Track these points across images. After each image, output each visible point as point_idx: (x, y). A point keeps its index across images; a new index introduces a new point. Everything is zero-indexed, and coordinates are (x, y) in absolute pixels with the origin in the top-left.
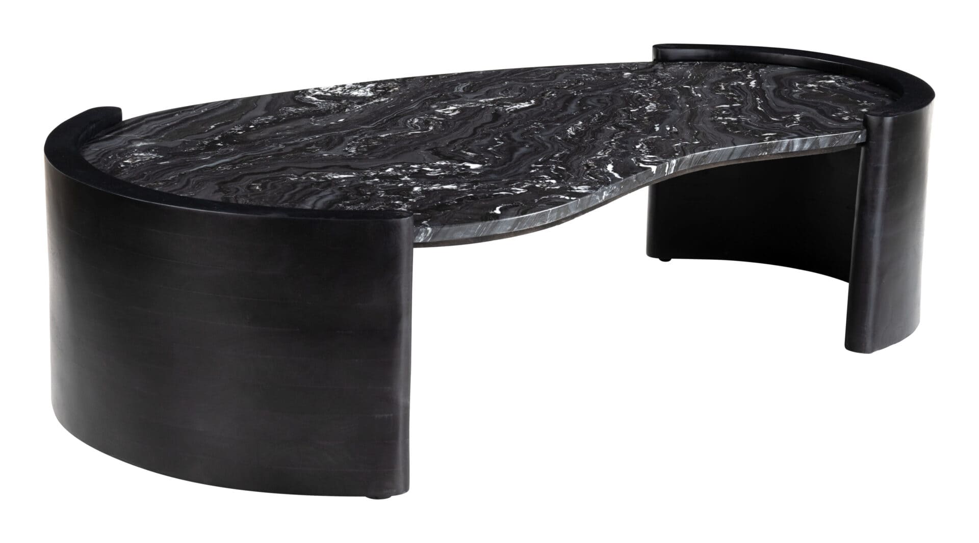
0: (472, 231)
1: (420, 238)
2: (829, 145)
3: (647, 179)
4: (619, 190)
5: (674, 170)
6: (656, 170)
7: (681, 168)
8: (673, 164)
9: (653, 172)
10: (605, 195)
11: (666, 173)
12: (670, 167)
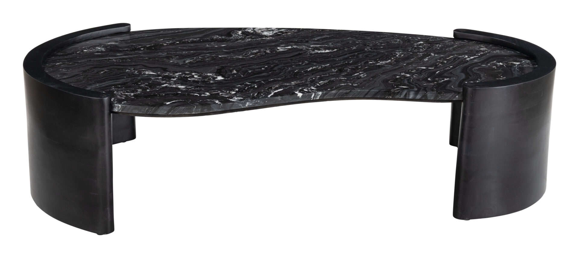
0: (143, 110)
1: (116, 109)
2: (434, 98)
3: (292, 99)
4: (263, 103)
5: (320, 98)
6: (302, 96)
7: (326, 97)
8: (319, 95)
9: (299, 97)
10: (248, 104)
11: (312, 98)
12: (316, 95)
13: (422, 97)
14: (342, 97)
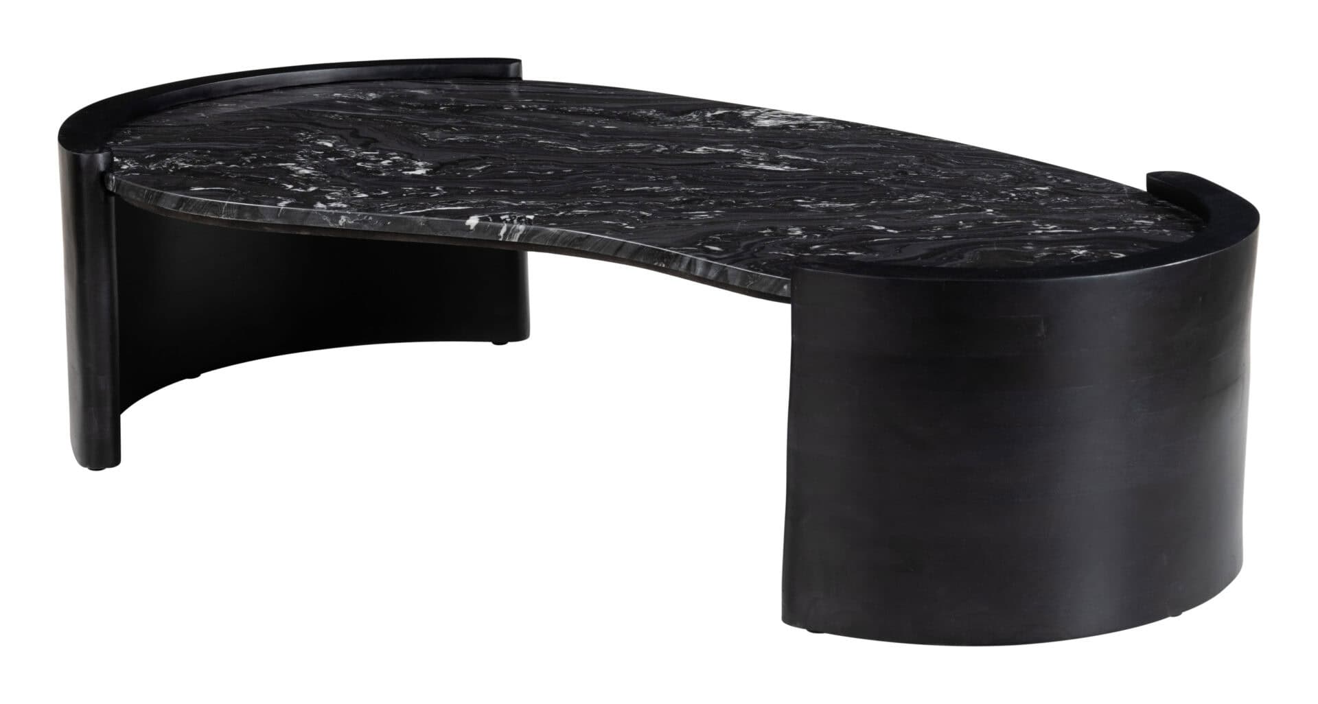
3: (452, 230)
4: (380, 224)
5: (519, 239)
6: (477, 226)
7: (535, 240)
8: (519, 231)
9: (469, 226)
10: (345, 220)
11: (500, 237)
12: (511, 232)
13: (717, 278)
14: (570, 247)
